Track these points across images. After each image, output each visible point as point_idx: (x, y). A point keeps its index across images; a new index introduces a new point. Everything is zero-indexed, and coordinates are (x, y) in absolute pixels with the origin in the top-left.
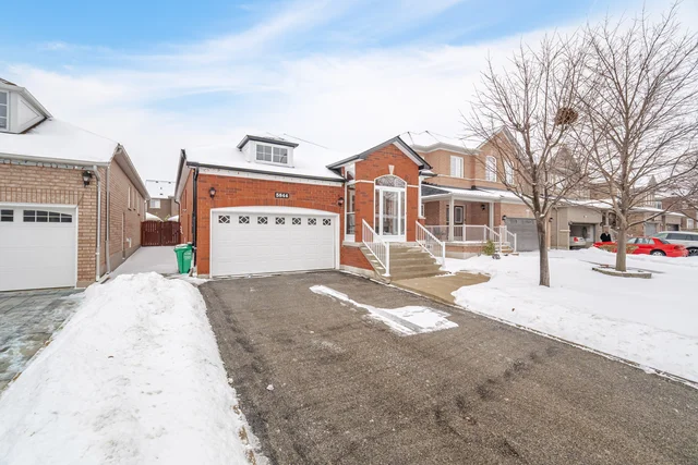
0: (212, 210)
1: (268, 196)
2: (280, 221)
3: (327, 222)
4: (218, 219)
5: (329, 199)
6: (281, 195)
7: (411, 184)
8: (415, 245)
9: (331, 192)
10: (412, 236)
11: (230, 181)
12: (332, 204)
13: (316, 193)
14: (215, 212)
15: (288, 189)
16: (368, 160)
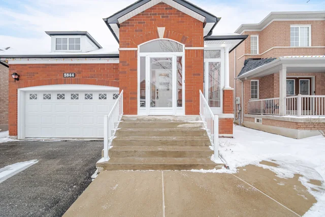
0: (19, 90)
1: (59, 77)
2: (74, 96)
4: (28, 96)
5: (113, 75)
6: (68, 75)
7: (191, 46)
8: (197, 120)
9: (115, 69)
10: (193, 108)
11: (30, 67)
12: (115, 79)
13: (100, 71)
14: (25, 92)
15: (75, 69)
16: (128, 26)
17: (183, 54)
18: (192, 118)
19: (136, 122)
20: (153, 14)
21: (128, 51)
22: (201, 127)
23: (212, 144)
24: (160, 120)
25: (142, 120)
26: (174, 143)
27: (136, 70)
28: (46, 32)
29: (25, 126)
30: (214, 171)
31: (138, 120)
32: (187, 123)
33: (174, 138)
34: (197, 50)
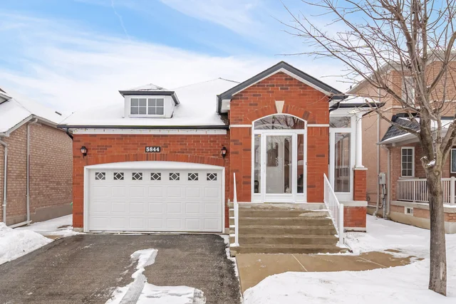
0: (85, 168)
1: (139, 151)
2: (156, 176)
3: (212, 177)
4: (93, 176)
5: (210, 150)
6: (151, 149)
7: (315, 123)
8: (321, 208)
9: (212, 141)
10: (316, 195)
11: (101, 139)
12: (213, 155)
13: (193, 144)
14: (89, 170)
15: (161, 142)
16: (241, 98)
17: (304, 132)
18: (315, 206)
19: (251, 210)
20: (271, 86)
21: (241, 128)
22: (326, 216)
23: (338, 232)
24: (277, 208)
25: (258, 208)
26: (298, 232)
27: (250, 150)
28: (121, 92)
29: (89, 215)
30: (339, 254)
31: (252, 208)
32: (310, 212)
33: (298, 227)
34: (321, 128)
